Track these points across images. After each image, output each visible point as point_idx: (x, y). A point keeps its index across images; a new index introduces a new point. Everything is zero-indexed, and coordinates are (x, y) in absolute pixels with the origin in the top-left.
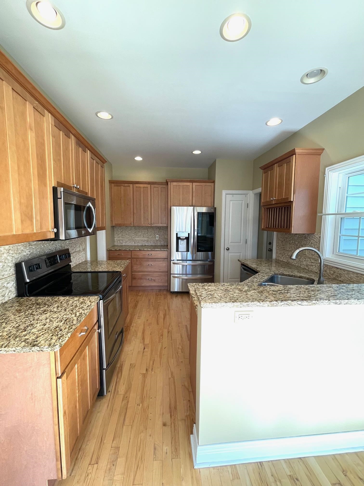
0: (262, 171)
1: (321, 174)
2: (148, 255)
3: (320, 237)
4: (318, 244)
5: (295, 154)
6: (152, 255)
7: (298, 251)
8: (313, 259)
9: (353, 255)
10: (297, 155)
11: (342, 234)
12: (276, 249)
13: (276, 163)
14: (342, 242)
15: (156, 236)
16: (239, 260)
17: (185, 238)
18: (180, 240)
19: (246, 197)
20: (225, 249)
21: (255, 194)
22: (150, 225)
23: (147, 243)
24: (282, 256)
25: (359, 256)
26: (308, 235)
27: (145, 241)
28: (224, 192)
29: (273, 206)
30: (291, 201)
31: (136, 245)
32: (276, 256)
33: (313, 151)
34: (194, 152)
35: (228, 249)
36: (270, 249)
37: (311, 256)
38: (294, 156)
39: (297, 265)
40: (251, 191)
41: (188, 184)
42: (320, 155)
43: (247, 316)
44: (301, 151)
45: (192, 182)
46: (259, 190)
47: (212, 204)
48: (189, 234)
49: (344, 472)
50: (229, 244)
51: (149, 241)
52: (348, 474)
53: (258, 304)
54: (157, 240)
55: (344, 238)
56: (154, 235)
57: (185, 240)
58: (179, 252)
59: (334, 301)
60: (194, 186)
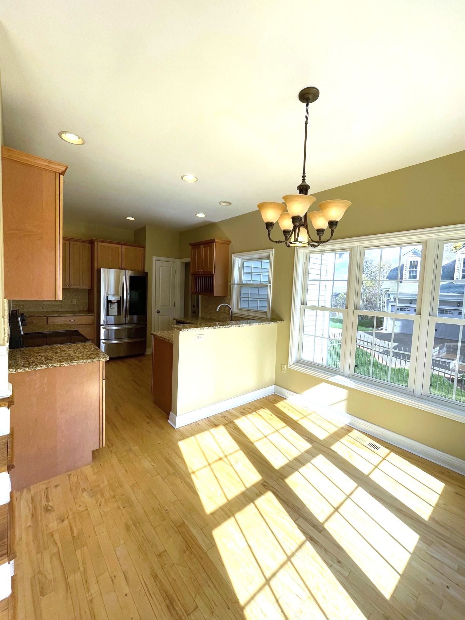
0: (190, 247)
1: (230, 258)
2: (70, 321)
3: (230, 299)
4: (229, 302)
5: (215, 242)
6: (74, 320)
7: (219, 306)
8: (227, 313)
9: (247, 309)
10: (216, 243)
11: (241, 296)
12: (201, 309)
13: (202, 244)
14: (242, 301)
15: (72, 299)
16: (174, 319)
17: (116, 301)
18: (109, 304)
19: (173, 264)
20: (156, 312)
21: (182, 263)
22: (68, 287)
23: (60, 308)
24: (206, 314)
25: (250, 309)
26: (223, 297)
27: (58, 307)
28: (154, 258)
29: (201, 276)
30: (213, 274)
31: (45, 311)
32: (201, 314)
33: (225, 242)
34: (127, 218)
35: (158, 312)
36: (193, 311)
37: (225, 312)
38: (215, 243)
39: (216, 319)
40: (178, 260)
41: (118, 246)
42: (229, 244)
43: (201, 337)
44: (218, 241)
45: (122, 244)
46: (188, 260)
47: (143, 268)
48: (121, 297)
49: (244, 409)
50: (160, 307)
51: (63, 306)
52: (245, 409)
53: (208, 328)
54: (74, 305)
55: (242, 299)
56: (70, 299)
57: (116, 304)
58: (109, 316)
59: (237, 325)
60: (124, 249)
